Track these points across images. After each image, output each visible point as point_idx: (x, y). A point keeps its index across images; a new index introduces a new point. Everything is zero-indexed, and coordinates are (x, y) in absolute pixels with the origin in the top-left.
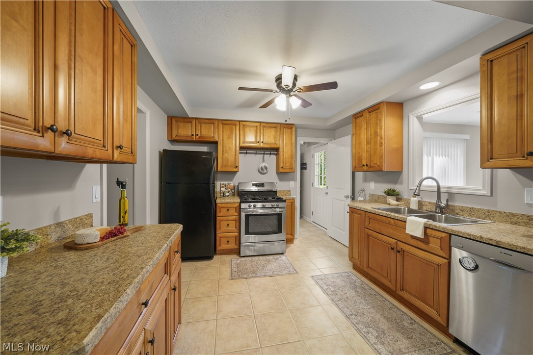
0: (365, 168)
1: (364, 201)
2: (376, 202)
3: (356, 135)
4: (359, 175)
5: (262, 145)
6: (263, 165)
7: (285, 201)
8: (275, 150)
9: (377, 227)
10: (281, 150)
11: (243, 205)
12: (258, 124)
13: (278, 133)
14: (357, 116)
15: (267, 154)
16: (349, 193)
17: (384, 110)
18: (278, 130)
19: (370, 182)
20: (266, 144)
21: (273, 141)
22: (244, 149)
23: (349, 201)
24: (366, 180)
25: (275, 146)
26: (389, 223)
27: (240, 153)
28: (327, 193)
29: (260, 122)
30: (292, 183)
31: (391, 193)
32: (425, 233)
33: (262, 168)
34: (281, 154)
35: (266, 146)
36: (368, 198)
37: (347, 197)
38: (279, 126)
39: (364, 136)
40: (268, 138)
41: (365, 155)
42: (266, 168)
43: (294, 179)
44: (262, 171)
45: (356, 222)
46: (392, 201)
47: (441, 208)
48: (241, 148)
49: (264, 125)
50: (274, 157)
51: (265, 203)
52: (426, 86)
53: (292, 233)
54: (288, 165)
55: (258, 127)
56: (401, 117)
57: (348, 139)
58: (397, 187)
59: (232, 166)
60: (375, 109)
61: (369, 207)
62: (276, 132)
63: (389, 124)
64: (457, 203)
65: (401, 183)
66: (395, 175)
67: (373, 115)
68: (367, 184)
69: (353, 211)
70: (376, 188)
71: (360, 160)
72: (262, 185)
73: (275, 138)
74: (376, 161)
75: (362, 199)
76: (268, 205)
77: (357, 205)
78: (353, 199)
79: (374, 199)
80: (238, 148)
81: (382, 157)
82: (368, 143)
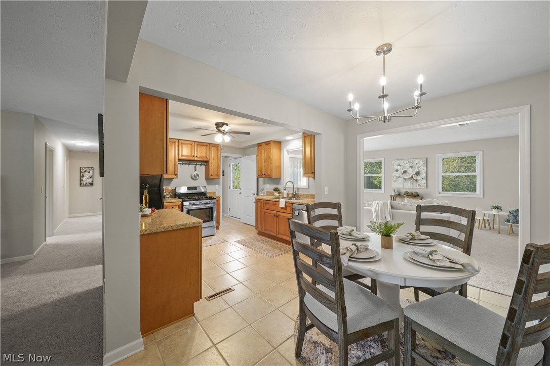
0: (264, 176)
1: (264, 195)
2: (270, 195)
3: (259, 156)
4: (261, 180)
5: (196, 159)
6: (195, 173)
7: (215, 199)
8: (206, 163)
9: (268, 207)
10: (210, 162)
11: (185, 203)
12: (193, 143)
13: (208, 150)
14: (260, 145)
15: (198, 165)
16: (255, 192)
17: (272, 145)
18: (208, 148)
19: (266, 184)
20: (199, 158)
21: (204, 156)
22: (182, 161)
23: (255, 196)
24: (264, 183)
25: (206, 160)
26: (274, 204)
27: (179, 164)
28: (240, 193)
29: (195, 142)
30: (217, 186)
31: (276, 190)
32: (286, 205)
33: (194, 176)
34: (210, 165)
35: (199, 159)
36: (265, 194)
37: (254, 194)
38: (208, 145)
39: (263, 156)
40: (200, 153)
41: (263, 169)
42: (198, 176)
43: (218, 183)
44: (194, 178)
45: (259, 207)
46: (276, 194)
47: (294, 195)
48: (179, 160)
49: (198, 143)
50: (204, 167)
51: (201, 201)
52: (289, 138)
53: (218, 222)
54: (215, 173)
55: (193, 144)
56: (280, 149)
57: (254, 157)
58: (279, 187)
59: (172, 174)
60: (268, 143)
61: (265, 198)
62: (206, 149)
63: (274, 151)
64: (300, 193)
65: (281, 184)
66: (277, 180)
67: (268, 146)
68: (265, 185)
69: (257, 201)
70: (269, 187)
71: (261, 171)
72: (195, 188)
73: (206, 153)
74: (269, 173)
75: (262, 194)
76: (203, 202)
77: (259, 197)
78: (257, 195)
79: (269, 194)
80: (177, 160)
81: (271, 170)
82: (265, 162)
